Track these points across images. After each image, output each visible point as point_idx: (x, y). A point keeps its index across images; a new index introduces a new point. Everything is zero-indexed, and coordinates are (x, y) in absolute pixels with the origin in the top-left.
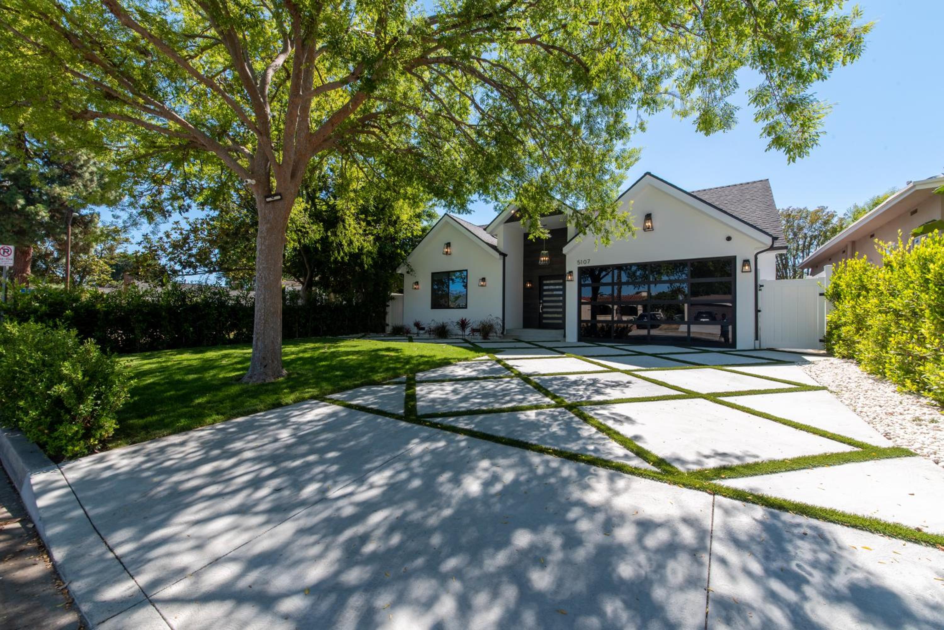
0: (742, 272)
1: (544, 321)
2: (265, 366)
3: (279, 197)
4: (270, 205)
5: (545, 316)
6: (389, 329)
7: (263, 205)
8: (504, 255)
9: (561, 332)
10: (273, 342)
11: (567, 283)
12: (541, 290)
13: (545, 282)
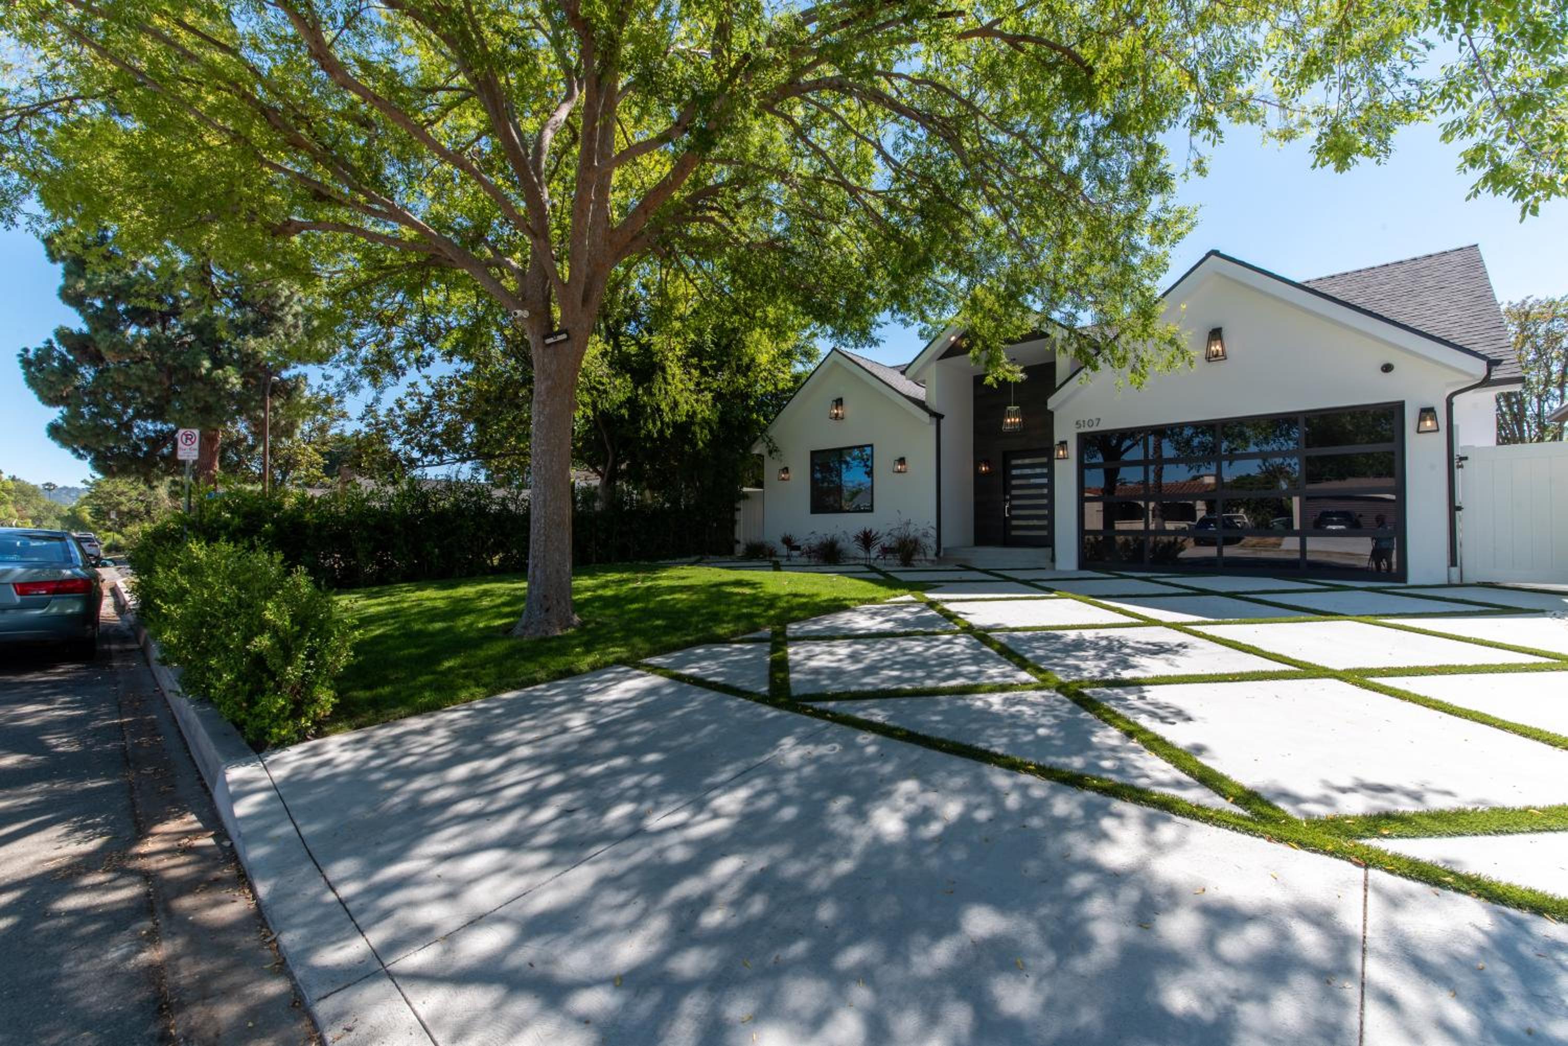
0: (1418, 432)
1: (1014, 533)
2: (547, 610)
3: (564, 336)
4: (550, 351)
5: (1015, 523)
6: (740, 549)
7: (540, 350)
8: (938, 417)
9: (1046, 552)
10: (558, 572)
11: (1056, 461)
12: (1007, 476)
13: (1014, 462)
